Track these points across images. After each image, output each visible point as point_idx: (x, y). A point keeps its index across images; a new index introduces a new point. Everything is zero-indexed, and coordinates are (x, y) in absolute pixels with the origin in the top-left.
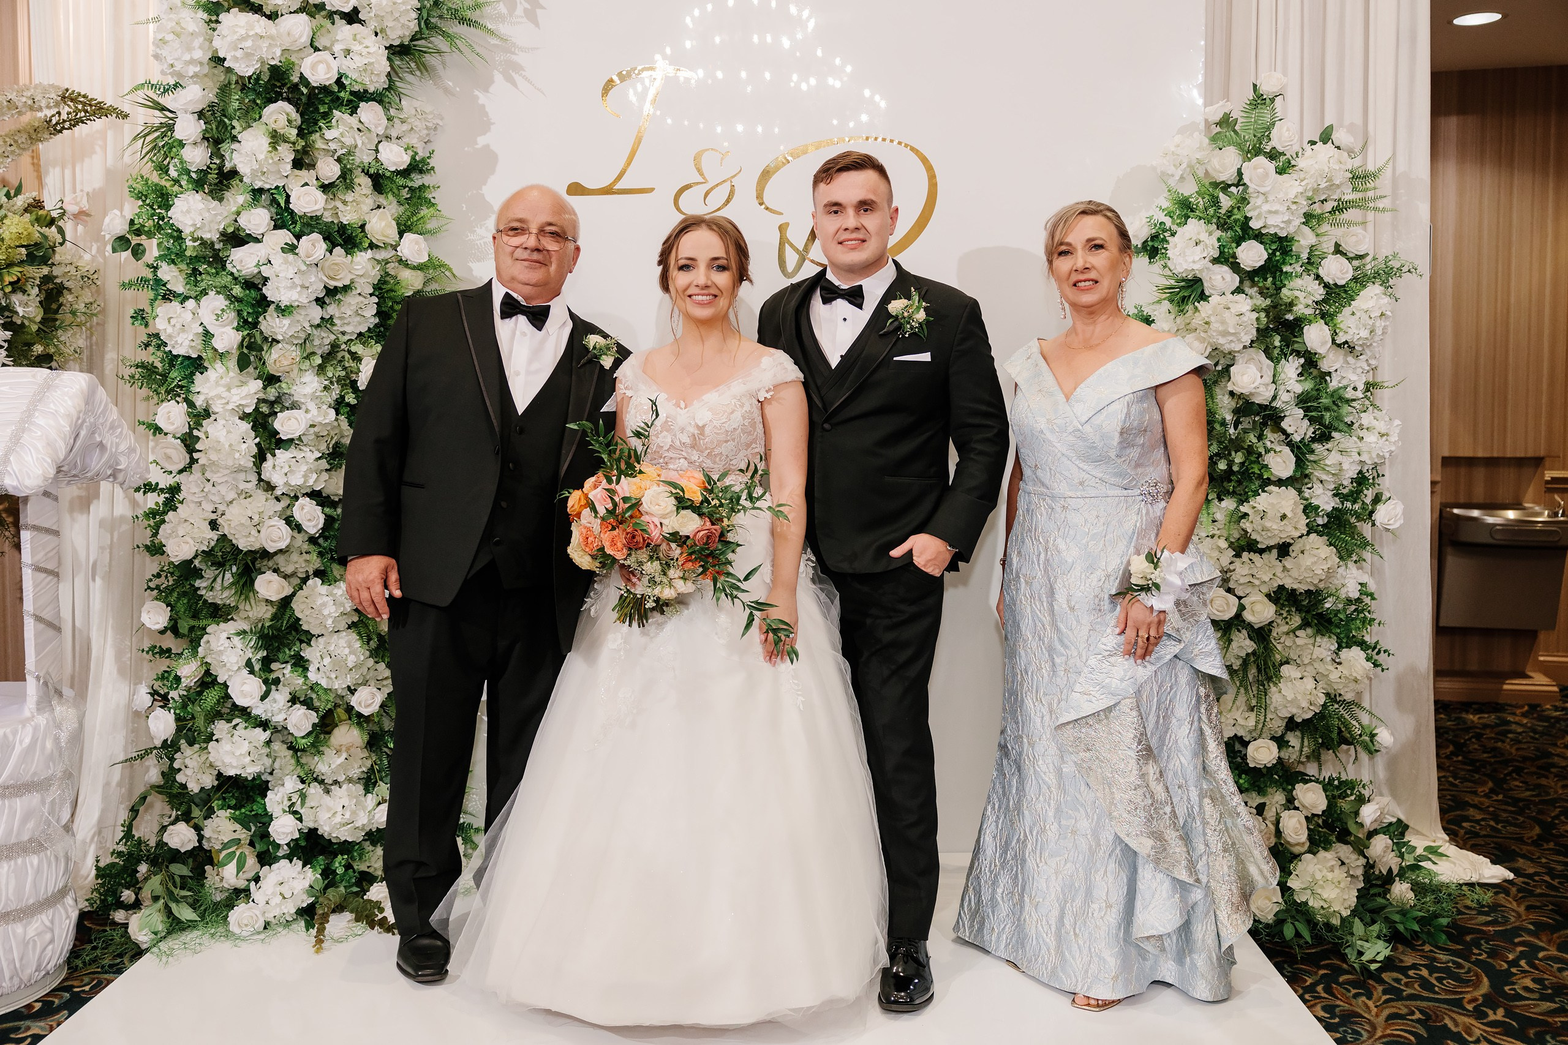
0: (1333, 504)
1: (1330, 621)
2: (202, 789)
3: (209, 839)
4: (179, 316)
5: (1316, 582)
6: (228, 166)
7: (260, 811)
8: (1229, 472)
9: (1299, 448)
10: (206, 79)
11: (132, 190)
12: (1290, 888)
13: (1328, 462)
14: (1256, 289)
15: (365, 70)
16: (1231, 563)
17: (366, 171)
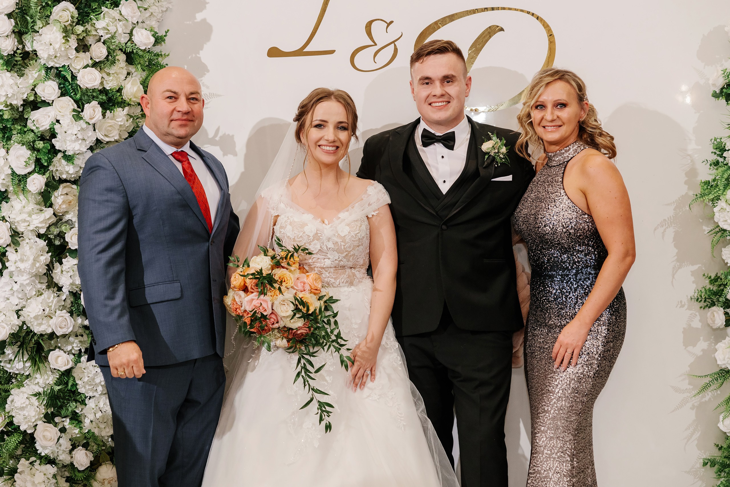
6: (29, 49)
17: (124, 50)
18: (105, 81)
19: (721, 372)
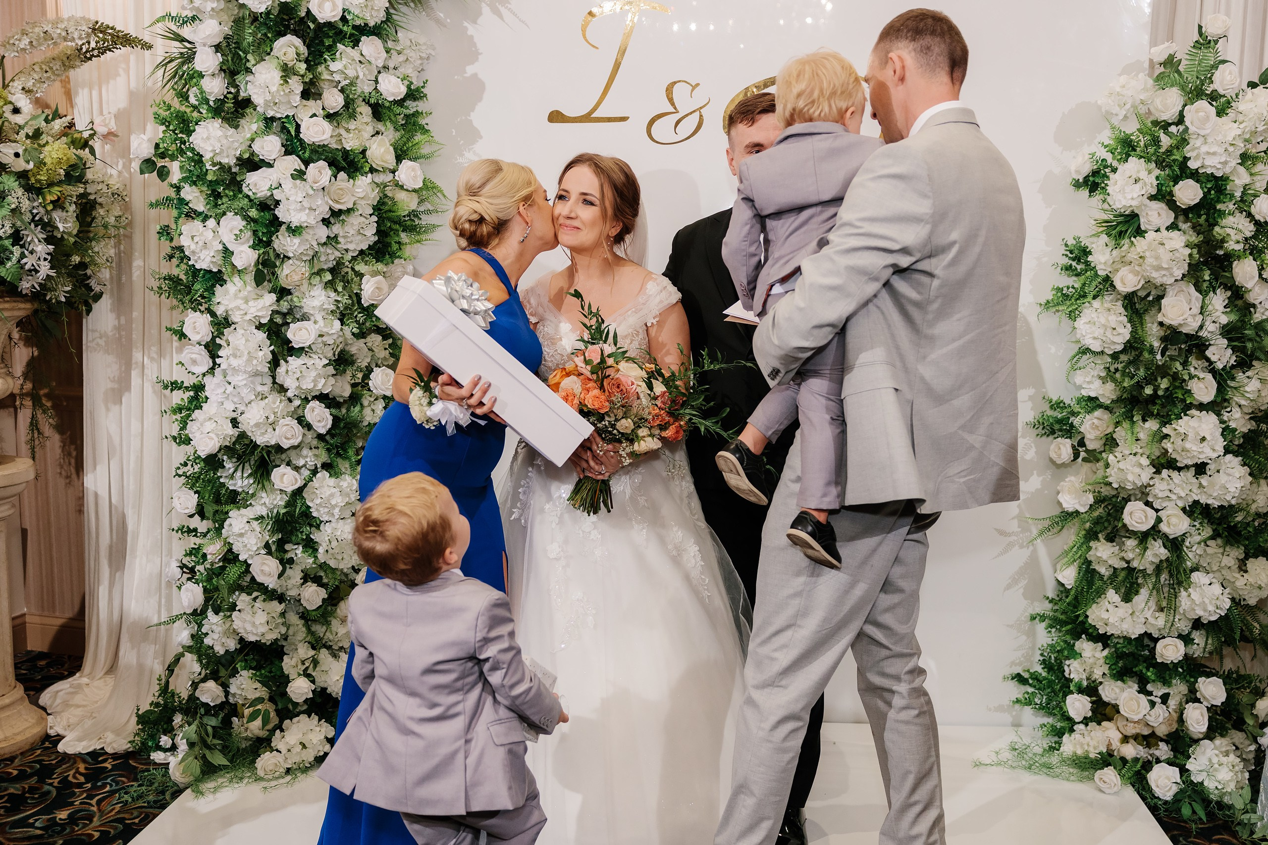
0: (1249, 427)
1: (1239, 534)
2: (227, 651)
3: (234, 695)
4: (201, 234)
5: (1229, 498)
6: (243, 94)
7: (278, 673)
8: (1155, 396)
9: (1221, 375)
10: (222, 13)
11: (157, 116)
12: (1188, 770)
13: (1247, 389)
14: (1189, 224)
15: (366, 6)
16: (1152, 478)
17: (368, 101)
18: (343, 140)
19: (1063, 514)
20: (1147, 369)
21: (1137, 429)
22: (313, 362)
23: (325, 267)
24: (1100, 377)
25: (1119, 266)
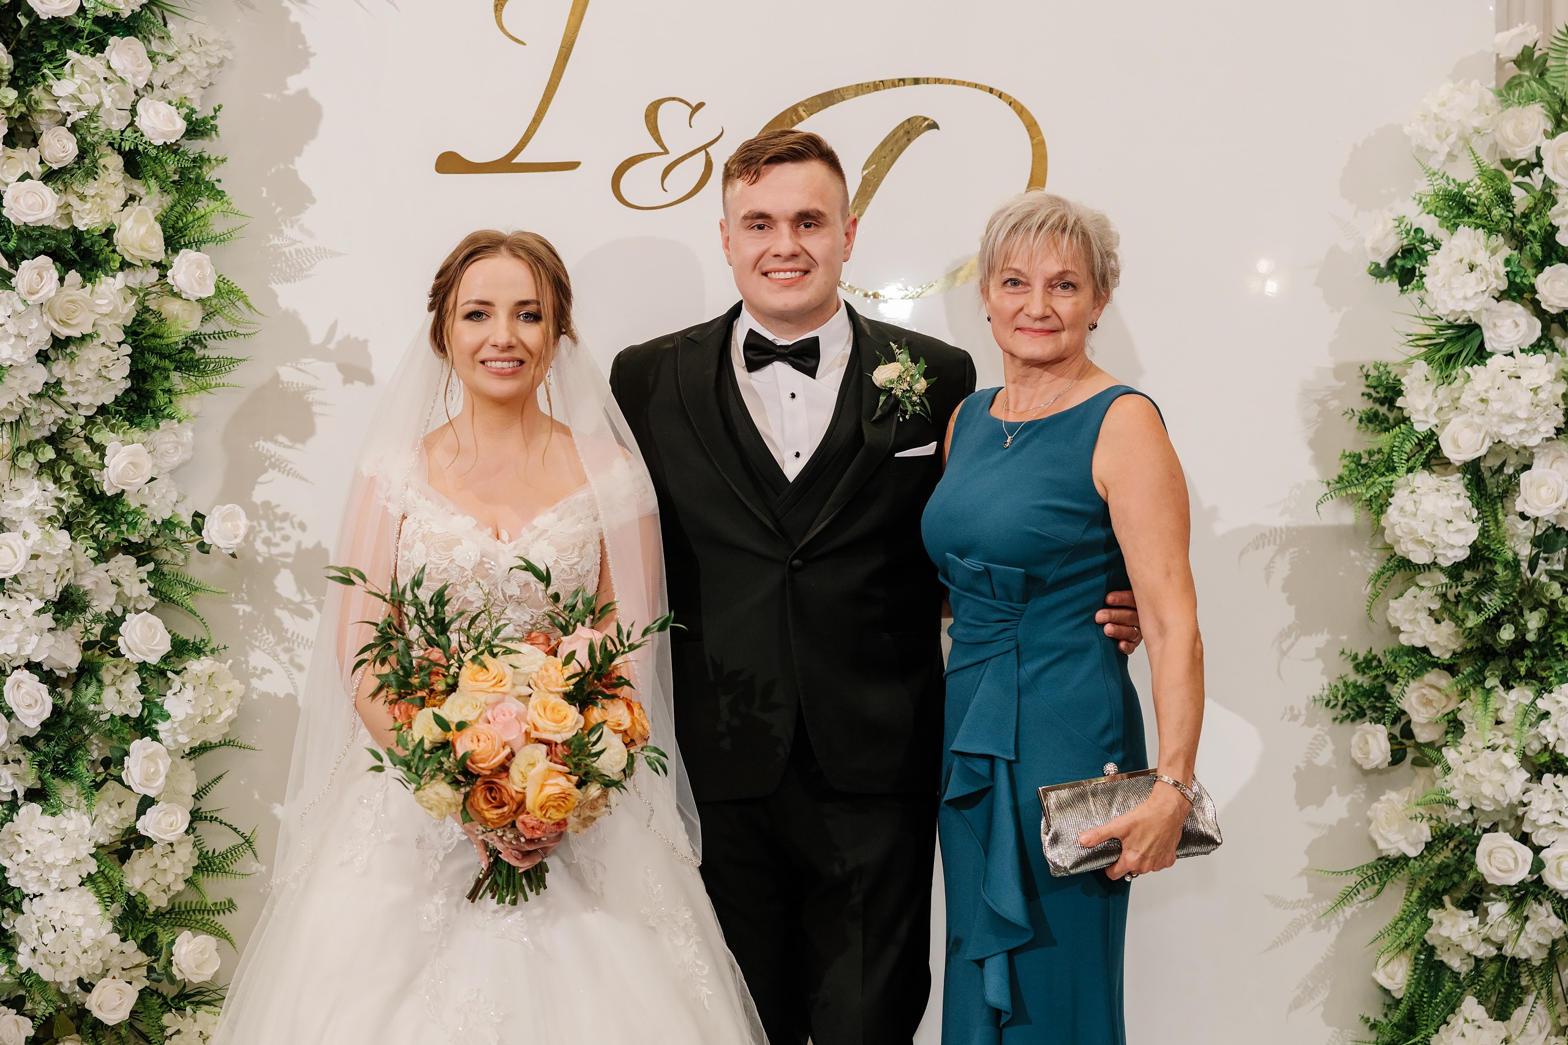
8: (1520, 643)
16: (1526, 790)
17: (116, 146)
18: (74, 213)
19: (1381, 863)
20: (1505, 595)
21: (1493, 703)
22: (17, 606)
23: (37, 436)
24: (1431, 612)
25: (1451, 415)
